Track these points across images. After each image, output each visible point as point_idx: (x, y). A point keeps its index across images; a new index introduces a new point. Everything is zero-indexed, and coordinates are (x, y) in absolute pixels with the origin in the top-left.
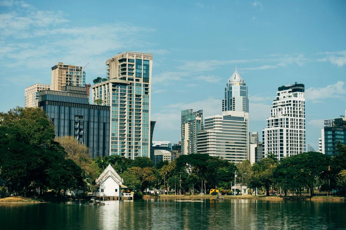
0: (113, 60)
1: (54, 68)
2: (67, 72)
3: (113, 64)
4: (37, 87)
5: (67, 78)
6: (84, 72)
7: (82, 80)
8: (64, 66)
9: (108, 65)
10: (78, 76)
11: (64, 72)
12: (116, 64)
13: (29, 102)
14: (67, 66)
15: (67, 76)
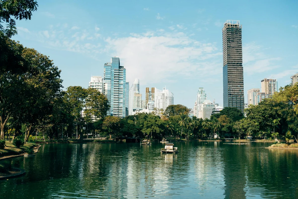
0: (295, 76)
1: (262, 81)
2: (269, 83)
3: (294, 78)
4: (253, 90)
5: (269, 85)
6: (277, 82)
7: (276, 86)
8: (267, 80)
9: (292, 79)
10: (274, 84)
11: (267, 83)
12: (296, 78)
13: (250, 97)
14: (269, 80)
15: (269, 84)
